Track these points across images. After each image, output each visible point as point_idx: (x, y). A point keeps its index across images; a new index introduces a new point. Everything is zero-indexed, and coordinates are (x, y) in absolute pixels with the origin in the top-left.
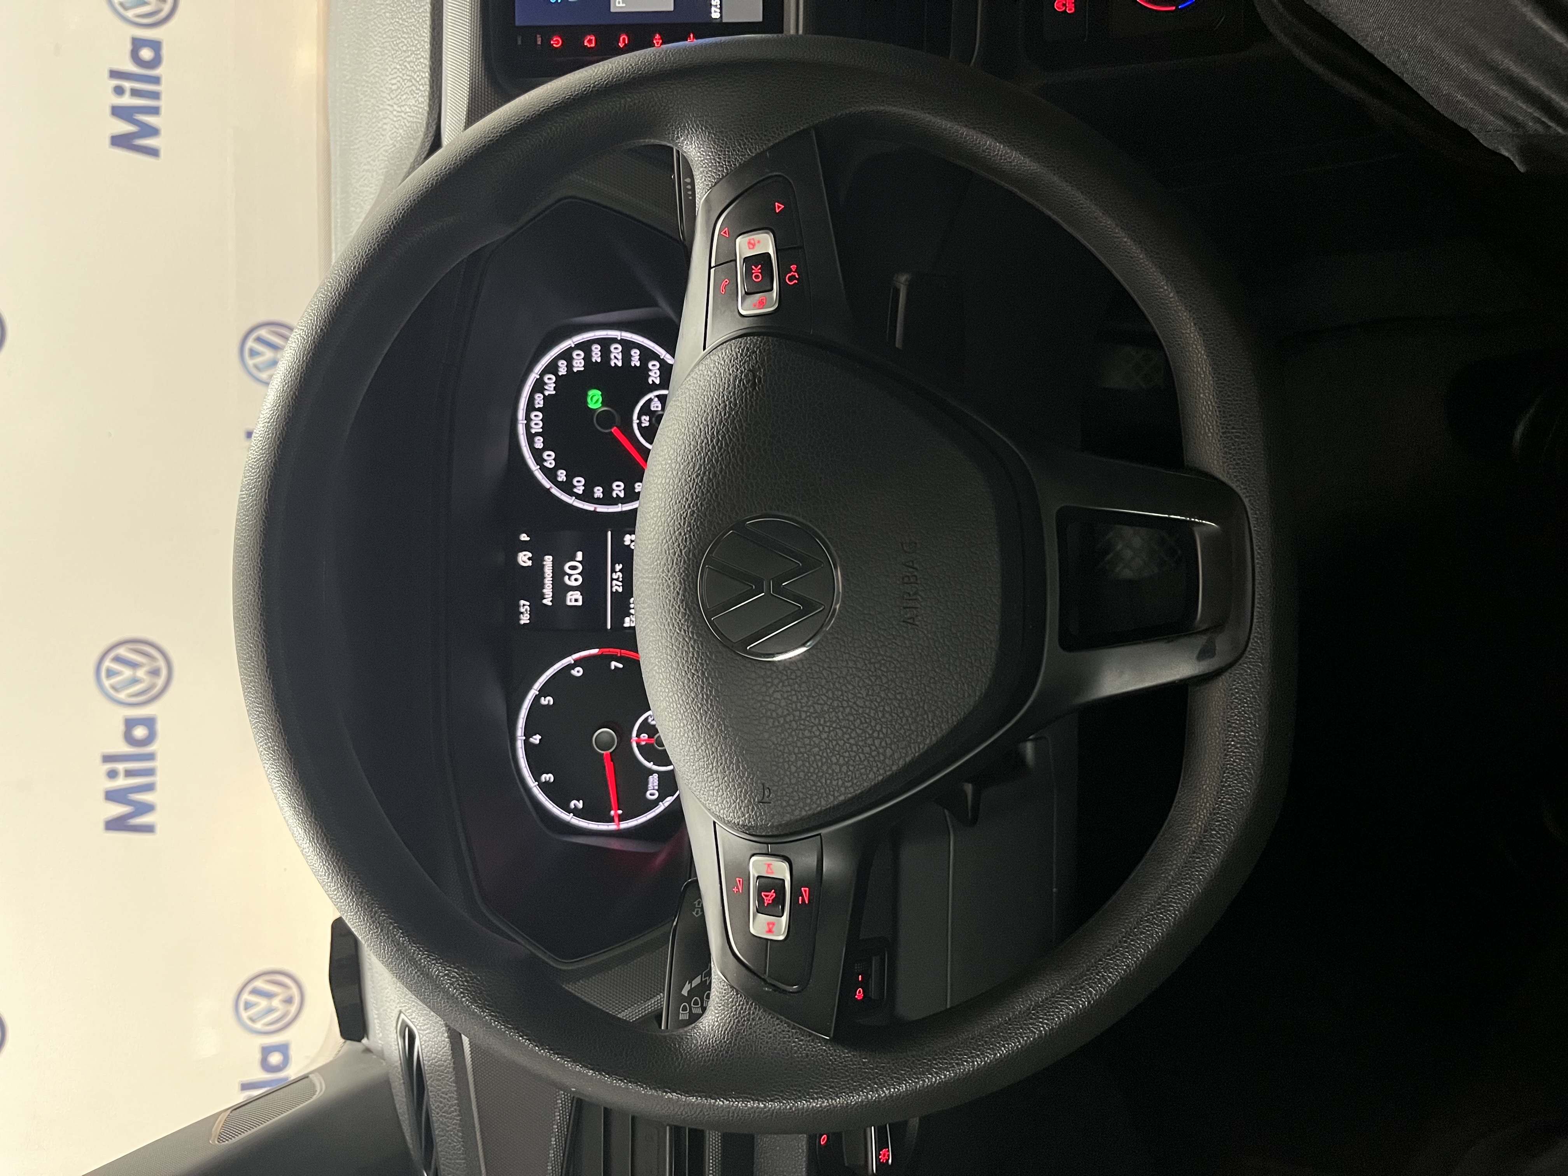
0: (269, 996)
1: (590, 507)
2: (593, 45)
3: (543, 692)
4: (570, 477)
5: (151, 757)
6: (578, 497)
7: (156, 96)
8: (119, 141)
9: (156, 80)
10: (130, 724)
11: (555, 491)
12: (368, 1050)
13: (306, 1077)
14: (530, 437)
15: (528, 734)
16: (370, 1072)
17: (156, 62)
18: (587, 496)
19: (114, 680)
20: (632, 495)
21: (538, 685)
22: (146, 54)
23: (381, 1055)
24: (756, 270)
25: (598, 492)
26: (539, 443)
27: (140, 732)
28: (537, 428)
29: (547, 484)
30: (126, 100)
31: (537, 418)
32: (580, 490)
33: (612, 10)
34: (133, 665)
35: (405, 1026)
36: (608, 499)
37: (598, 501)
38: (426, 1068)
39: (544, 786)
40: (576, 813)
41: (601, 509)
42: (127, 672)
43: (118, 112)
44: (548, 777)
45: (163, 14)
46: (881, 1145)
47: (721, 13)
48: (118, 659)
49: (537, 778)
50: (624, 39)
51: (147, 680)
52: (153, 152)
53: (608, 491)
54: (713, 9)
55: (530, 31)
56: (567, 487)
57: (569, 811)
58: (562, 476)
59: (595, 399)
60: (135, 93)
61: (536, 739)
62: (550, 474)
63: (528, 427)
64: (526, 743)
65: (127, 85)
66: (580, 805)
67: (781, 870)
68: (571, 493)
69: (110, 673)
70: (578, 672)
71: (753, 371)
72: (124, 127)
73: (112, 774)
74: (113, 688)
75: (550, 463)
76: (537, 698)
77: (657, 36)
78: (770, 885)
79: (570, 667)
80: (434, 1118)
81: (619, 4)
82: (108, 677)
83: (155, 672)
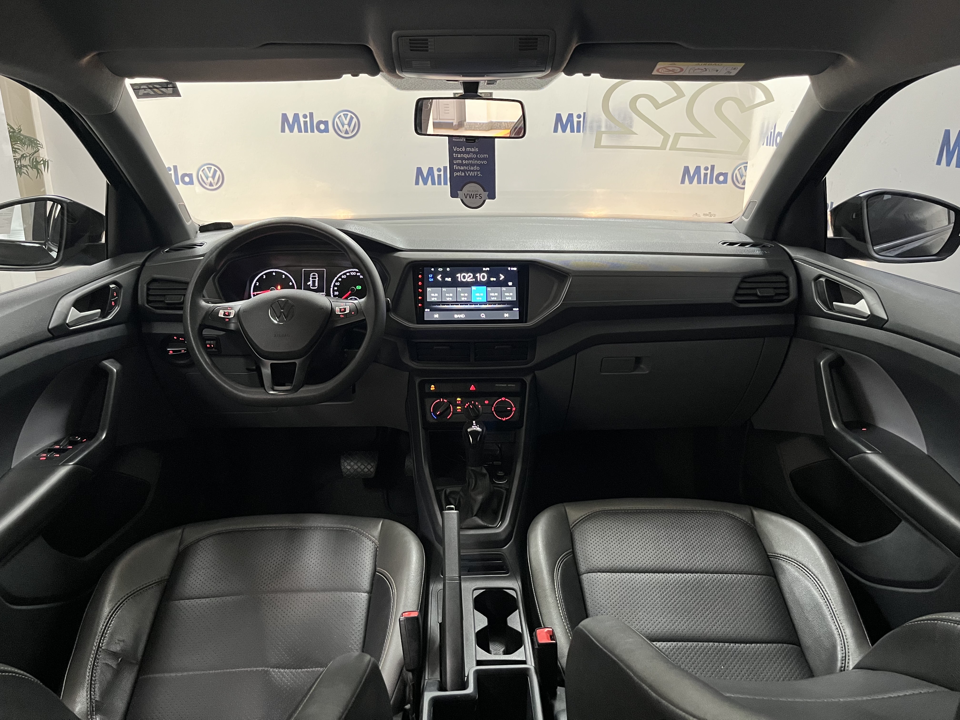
0: (213, 177)
1: (332, 286)
2: (420, 284)
3: (286, 275)
4: (339, 282)
5: (312, 131)
6: (335, 283)
7: (578, 131)
10: (326, 123)
11: (336, 278)
12: (197, 232)
13: (191, 219)
14: (349, 272)
15: (275, 272)
16: (191, 233)
18: (335, 286)
20: (335, 296)
21: (287, 274)
23: (196, 237)
24: (343, 310)
25: (336, 288)
26: (348, 274)
27: (322, 127)
28: (351, 273)
29: (338, 276)
31: (354, 274)
32: (336, 284)
33: (427, 288)
35: (204, 244)
36: (334, 291)
37: (333, 289)
38: (194, 249)
39: (262, 276)
40: (256, 284)
41: (332, 289)
44: (264, 277)
46: (174, 351)
48: (351, 118)
49: (264, 274)
50: (421, 291)
53: (336, 291)
55: (423, 271)
56: (337, 281)
57: (256, 282)
58: (340, 280)
59: (359, 287)
61: (274, 274)
62: (340, 277)
63: (352, 271)
64: (273, 272)
66: (257, 285)
67: (232, 316)
68: (335, 282)
70: (291, 284)
71: (323, 308)
73: (305, 116)
75: (343, 277)
76: (284, 274)
77: (421, 298)
78: (229, 314)
79: (292, 282)
80: (182, 251)
81: (429, 289)
82: (344, 114)
83: (347, 132)
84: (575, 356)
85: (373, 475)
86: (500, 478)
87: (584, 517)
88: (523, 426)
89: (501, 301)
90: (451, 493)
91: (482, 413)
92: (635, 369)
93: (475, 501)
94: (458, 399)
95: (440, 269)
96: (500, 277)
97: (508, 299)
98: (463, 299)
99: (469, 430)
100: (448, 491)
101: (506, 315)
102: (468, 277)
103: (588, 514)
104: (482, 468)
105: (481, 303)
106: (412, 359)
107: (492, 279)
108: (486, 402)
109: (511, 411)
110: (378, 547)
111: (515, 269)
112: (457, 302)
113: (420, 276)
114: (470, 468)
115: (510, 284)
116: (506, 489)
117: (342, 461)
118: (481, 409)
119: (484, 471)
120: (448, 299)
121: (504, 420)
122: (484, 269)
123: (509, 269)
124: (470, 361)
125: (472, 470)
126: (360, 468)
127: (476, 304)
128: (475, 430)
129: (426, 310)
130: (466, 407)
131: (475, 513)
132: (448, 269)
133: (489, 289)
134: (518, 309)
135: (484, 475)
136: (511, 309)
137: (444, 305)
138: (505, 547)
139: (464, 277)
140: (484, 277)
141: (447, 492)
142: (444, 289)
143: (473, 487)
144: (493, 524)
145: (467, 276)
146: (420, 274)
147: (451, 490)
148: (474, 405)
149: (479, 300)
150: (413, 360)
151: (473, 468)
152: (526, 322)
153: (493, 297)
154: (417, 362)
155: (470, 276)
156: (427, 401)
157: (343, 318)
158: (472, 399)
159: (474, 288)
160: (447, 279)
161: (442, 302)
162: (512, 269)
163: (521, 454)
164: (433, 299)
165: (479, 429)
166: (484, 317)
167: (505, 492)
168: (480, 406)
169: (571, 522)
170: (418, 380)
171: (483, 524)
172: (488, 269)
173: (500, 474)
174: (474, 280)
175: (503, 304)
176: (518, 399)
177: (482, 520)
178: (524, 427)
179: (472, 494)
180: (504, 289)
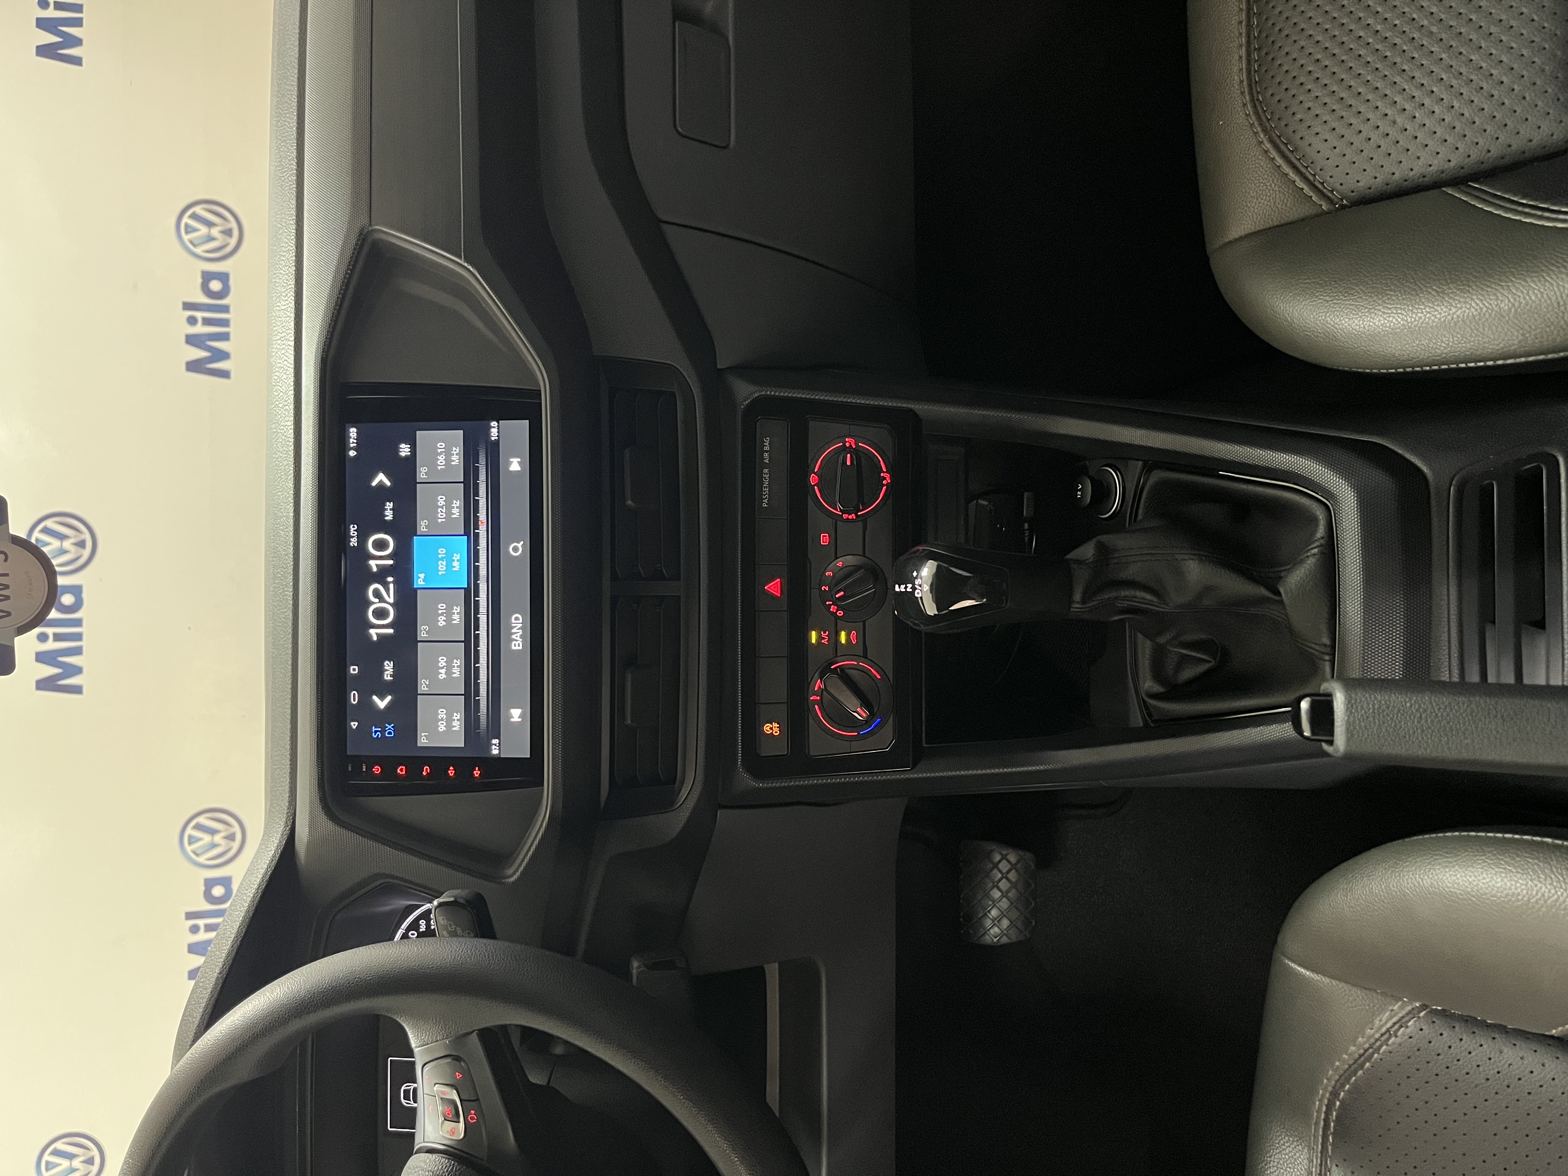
2: (404, 773)
8: (194, 366)
9: (225, 309)
10: (209, 884)
17: (223, 293)
19: (194, 846)
22: (215, 285)
24: (450, 1109)
27: (218, 891)
30: (200, 329)
33: (419, 745)
34: (213, 832)
42: (207, 838)
43: (192, 340)
45: (228, 249)
47: (499, 749)
50: (427, 769)
51: (223, 844)
52: (224, 374)
54: (494, 747)
55: (358, 760)
60: (207, 322)
65: (199, 315)
69: (192, 840)
72: (200, 354)
73: (194, 929)
74: (194, 852)
77: (451, 768)
81: (423, 740)
82: (190, 843)
83: (231, 837)
84: (665, 227)
85: (1029, 856)
86: (1103, 492)
87: (1279, 161)
88: (911, 410)
89: (466, 482)
90: (1158, 675)
91: (864, 555)
92: (716, 30)
93: (1207, 590)
94: (814, 639)
95: (354, 698)
96: (381, 485)
97: (457, 458)
98: (457, 617)
99: (931, 609)
100: (1149, 684)
101: (515, 465)
102: (381, 599)
103: (1268, 146)
104: (1079, 562)
105: (473, 555)
106: (667, 803)
107: (389, 515)
108: (824, 539)
109: (857, 453)
110: (1424, 1007)
111: (353, 432)
112: (467, 642)
113: (377, 770)
114: (1076, 606)
115: (404, 450)
116: (1148, 468)
117: (987, 939)
118: (850, 560)
119: (1087, 551)
120: (458, 672)
121: (887, 476)
122: (354, 542)
123: (352, 453)
124: (679, 597)
125: (1083, 602)
126: (1008, 891)
127: (473, 572)
128: (931, 585)
129: (495, 751)
130: (840, 613)
131: (1263, 592)
132: (354, 670)
133: (423, 526)
134: (494, 424)
135: (1104, 551)
136: (494, 449)
137: (477, 685)
138: (1425, 469)
139: (381, 614)
140: (381, 545)
141: (1158, 689)
142: (423, 686)
143: (1148, 597)
144: (1314, 520)
145: (377, 605)
146: (370, 768)
147: (1148, 676)
148: (835, 584)
149: (459, 563)
150: (673, 802)
151: (1077, 597)
152: (538, 394)
153: (449, 513)
154: (682, 784)
155: (377, 594)
156: (817, 747)
157: (480, 1113)
158: (815, 593)
159: (420, 581)
160: (387, 676)
161: (467, 695)
162: (352, 442)
163: (1015, 416)
164: (458, 725)
165: (927, 571)
166: (520, 545)
167: (1158, 475)
168: (840, 564)
169: (1305, 210)
170: (745, 780)
171: (1311, 561)
172: (353, 530)
173: (1084, 491)
174: (390, 579)
175: (477, 477)
176: (816, 427)
177: (1295, 561)
178: (916, 407)
179: (1177, 599)
180: (422, 473)
